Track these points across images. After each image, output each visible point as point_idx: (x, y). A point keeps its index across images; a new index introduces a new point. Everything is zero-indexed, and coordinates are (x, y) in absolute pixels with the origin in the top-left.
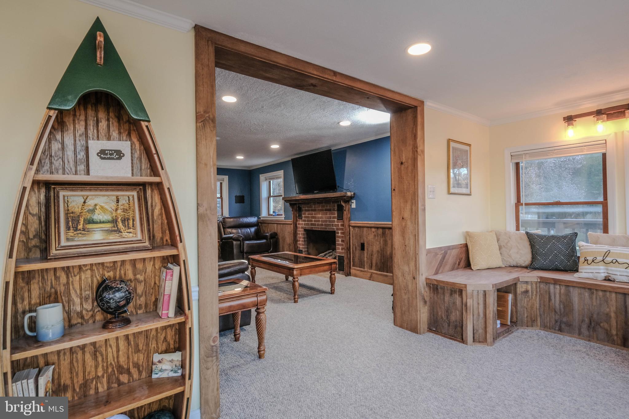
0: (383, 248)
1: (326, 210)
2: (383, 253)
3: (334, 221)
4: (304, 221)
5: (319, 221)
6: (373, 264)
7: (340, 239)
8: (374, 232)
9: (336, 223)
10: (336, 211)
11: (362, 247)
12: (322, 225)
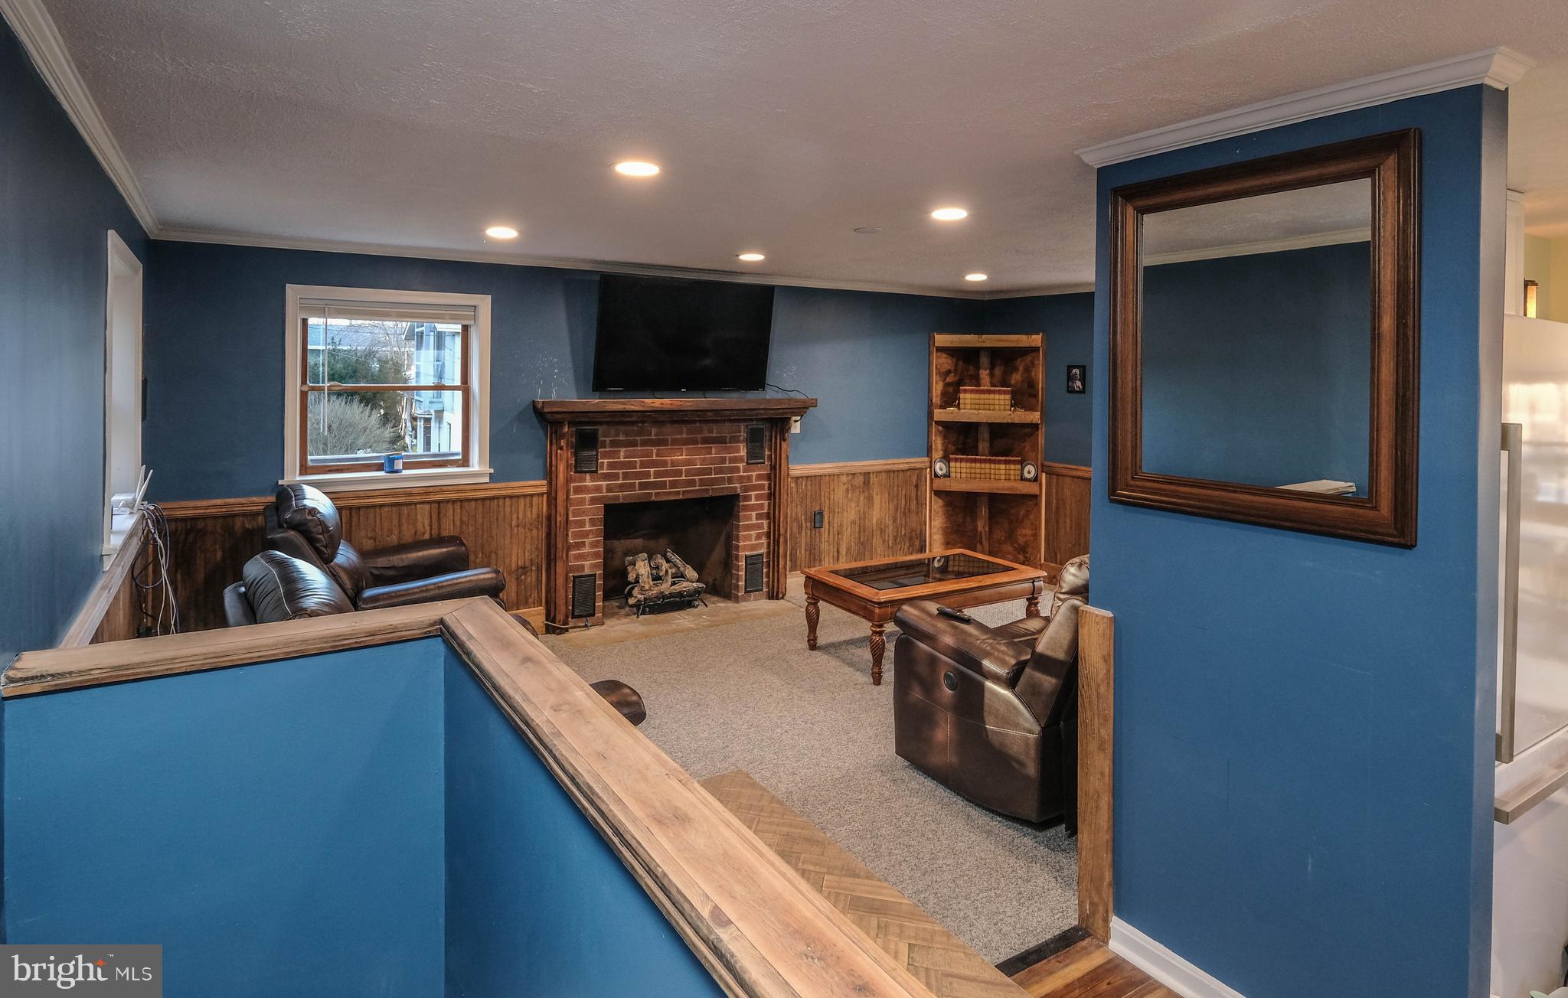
0: (864, 513)
1: (706, 441)
2: (864, 525)
3: (737, 469)
4: (606, 477)
5: (679, 473)
6: (841, 550)
7: (754, 514)
8: (844, 484)
9: (741, 474)
10: (743, 442)
11: (816, 520)
12: (692, 483)
